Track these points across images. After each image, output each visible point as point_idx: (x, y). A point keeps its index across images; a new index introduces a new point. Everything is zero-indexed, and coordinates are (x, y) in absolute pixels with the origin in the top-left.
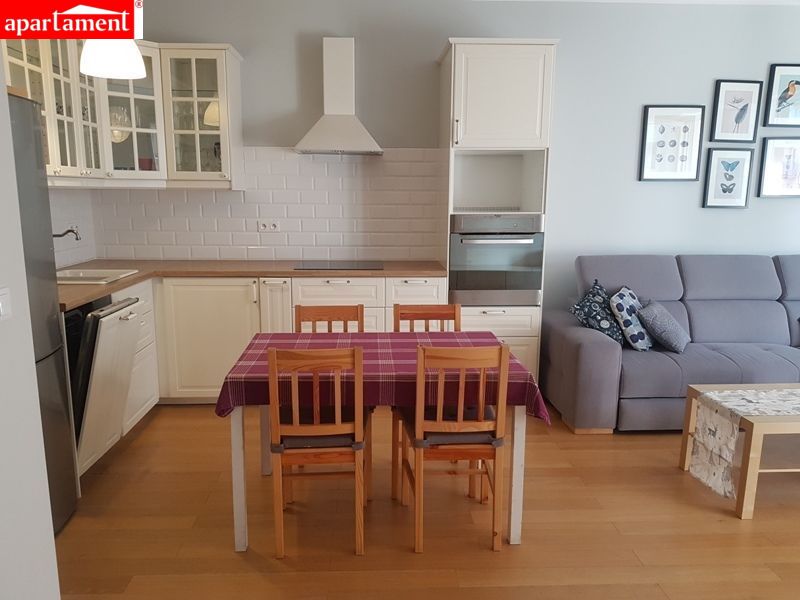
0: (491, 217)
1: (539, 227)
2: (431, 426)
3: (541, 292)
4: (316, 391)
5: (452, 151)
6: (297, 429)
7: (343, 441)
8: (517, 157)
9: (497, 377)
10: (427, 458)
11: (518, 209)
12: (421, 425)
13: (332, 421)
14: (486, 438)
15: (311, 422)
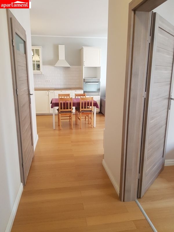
0: (91, 79)
1: (99, 81)
2: (82, 110)
3: (100, 93)
4: (66, 104)
5: (84, 67)
6: (63, 110)
7: (70, 112)
8: (96, 68)
9: (92, 102)
10: (82, 114)
11: (96, 78)
12: (81, 109)
13: (68, 109)
14: (90, 111)
15: (65, 109)
